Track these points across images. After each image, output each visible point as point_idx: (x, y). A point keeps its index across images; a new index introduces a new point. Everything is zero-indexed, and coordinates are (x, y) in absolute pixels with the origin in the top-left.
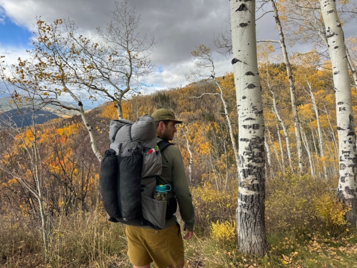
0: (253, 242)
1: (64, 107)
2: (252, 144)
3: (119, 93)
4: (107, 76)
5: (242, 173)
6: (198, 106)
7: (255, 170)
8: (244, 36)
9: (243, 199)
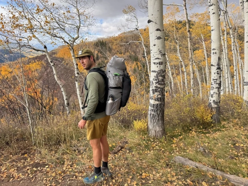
0: (157, 131)
1: (34, 49)
2: (158, 74)
3: (72, 40)
4: (63, 28)
5: (152, 91)
6: (127, 50)
7: (159, 89)
8: (155, 5)
9: (152, 106)
